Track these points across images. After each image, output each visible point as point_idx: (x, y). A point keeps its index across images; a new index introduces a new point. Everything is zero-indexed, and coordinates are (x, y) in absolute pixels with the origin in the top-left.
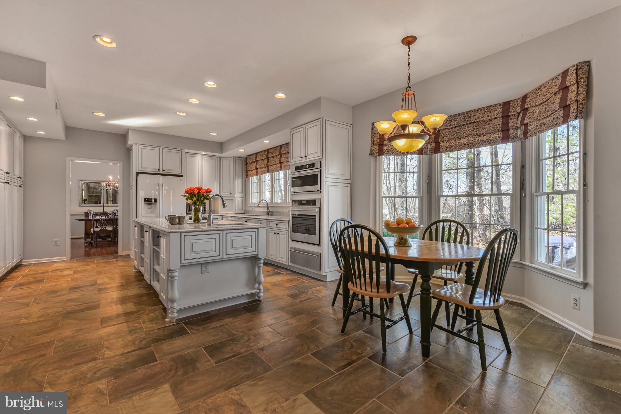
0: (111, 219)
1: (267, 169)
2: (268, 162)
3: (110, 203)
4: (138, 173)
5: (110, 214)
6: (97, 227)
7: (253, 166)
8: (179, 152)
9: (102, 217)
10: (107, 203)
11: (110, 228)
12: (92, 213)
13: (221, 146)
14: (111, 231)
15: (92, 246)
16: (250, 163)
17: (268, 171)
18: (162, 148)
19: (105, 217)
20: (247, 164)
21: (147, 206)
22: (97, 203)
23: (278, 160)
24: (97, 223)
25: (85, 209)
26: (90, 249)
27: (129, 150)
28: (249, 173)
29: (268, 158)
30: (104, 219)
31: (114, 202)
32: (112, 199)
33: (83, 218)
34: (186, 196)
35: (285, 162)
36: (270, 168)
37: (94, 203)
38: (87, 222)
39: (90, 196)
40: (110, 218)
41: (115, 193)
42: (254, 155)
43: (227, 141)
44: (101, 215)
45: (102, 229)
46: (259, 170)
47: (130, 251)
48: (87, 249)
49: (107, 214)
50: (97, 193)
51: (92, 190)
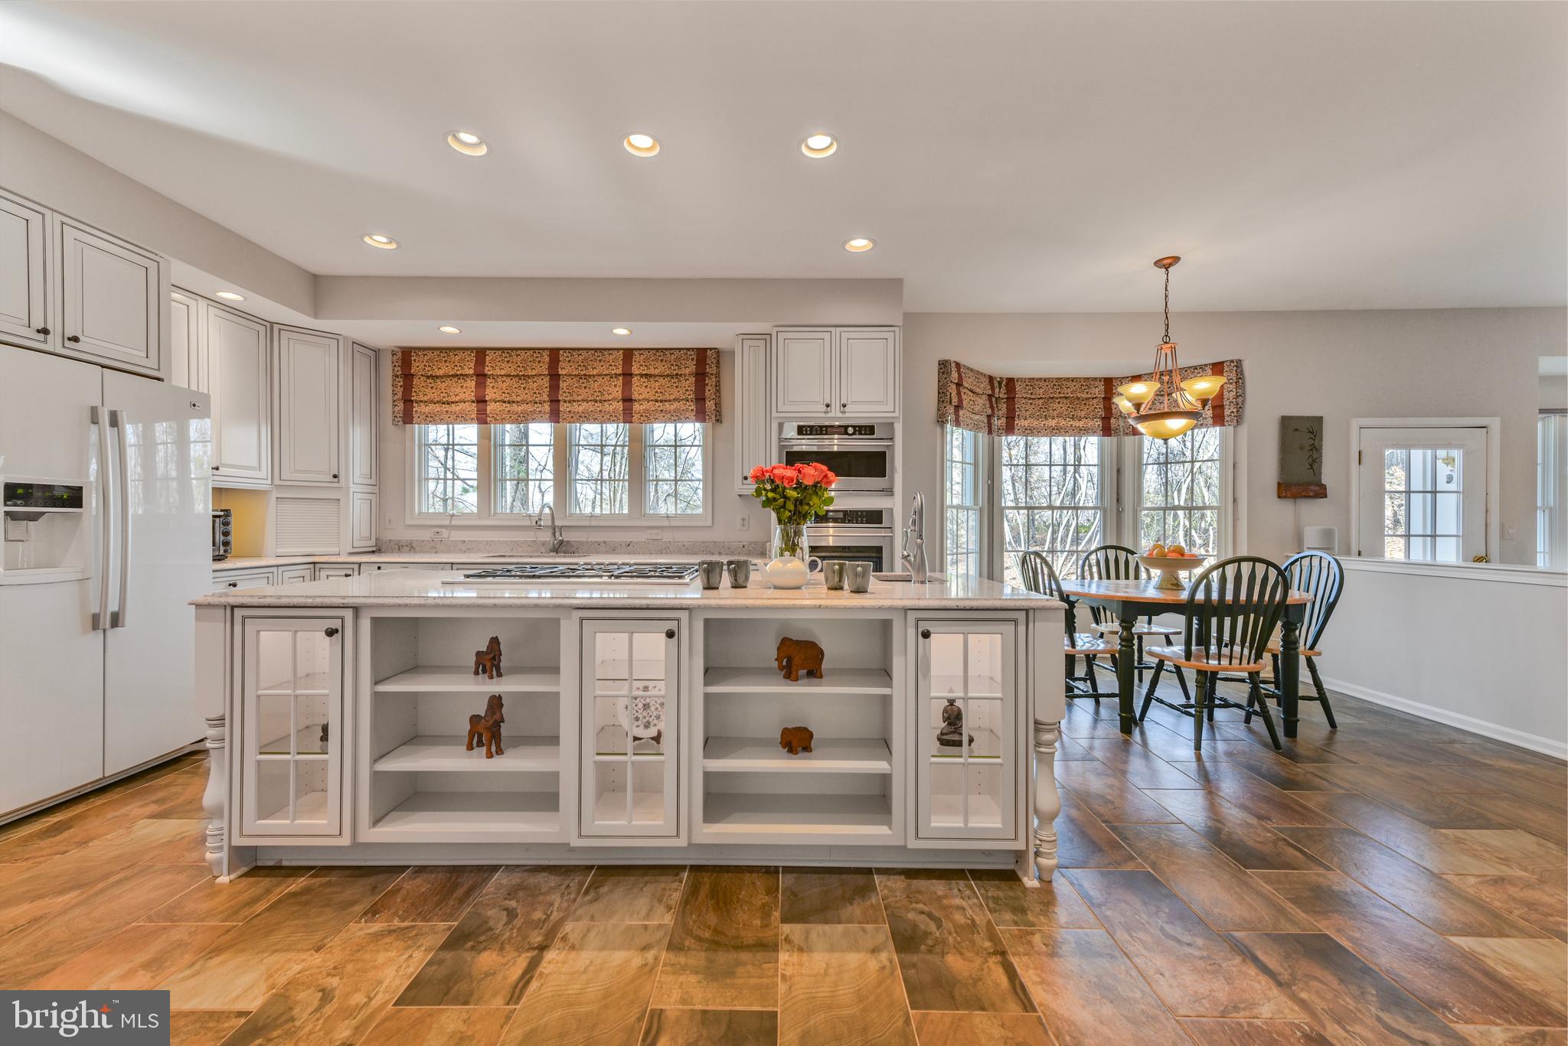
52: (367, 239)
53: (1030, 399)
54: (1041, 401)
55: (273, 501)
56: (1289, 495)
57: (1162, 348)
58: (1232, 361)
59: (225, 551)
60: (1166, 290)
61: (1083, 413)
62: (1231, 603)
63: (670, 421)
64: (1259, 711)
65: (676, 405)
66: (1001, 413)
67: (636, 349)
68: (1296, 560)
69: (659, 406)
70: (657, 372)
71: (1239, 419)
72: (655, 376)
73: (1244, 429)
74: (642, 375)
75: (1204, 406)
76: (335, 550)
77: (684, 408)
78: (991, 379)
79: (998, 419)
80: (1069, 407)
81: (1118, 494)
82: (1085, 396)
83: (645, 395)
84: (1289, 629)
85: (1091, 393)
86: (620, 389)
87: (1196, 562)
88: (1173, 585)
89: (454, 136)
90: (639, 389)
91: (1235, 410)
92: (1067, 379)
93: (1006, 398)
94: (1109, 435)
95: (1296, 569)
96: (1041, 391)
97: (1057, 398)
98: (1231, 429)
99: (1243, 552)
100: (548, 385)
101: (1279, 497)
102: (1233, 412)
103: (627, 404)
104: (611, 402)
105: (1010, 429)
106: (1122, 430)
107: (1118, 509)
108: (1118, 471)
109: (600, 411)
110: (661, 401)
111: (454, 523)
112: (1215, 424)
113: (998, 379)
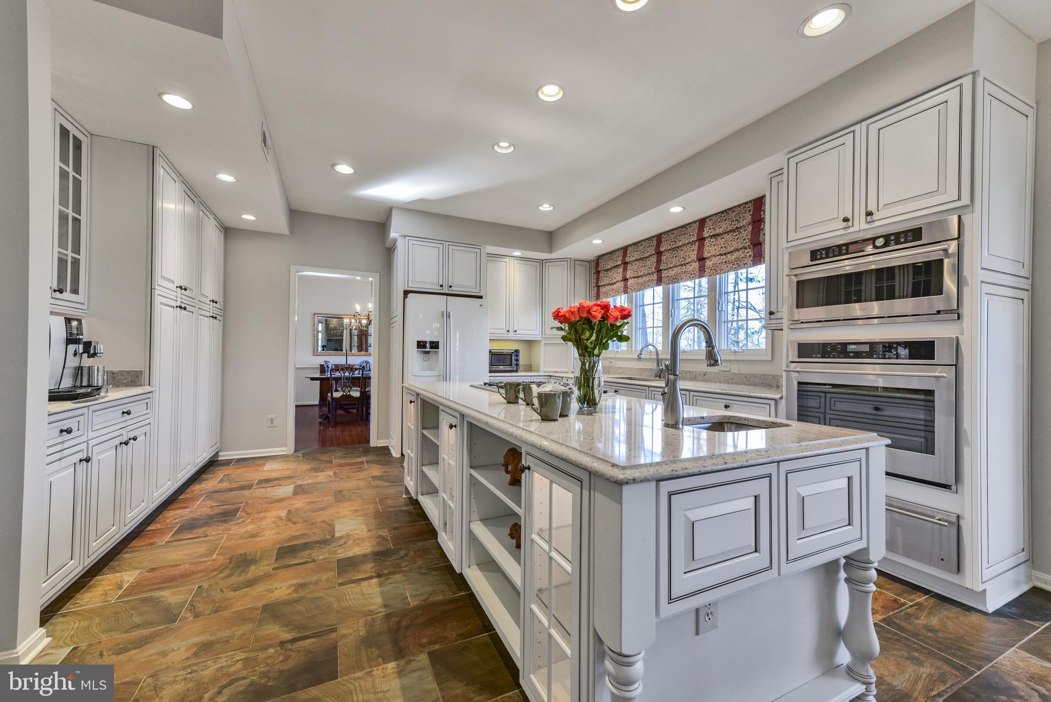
0: (358, 378)
1: (655, 277)
2: (659, 261)
3: (355, 351)
4: (406, 293)
5: (356, 369)
6: (337, 390)
7: (618, 275)
8: (476, 250)
9: (344, 373)
10: (351, 351)
11: (356, 393)
12: (330, 366)
13: (550, 238)
14: (357, 398)
15: (329, 422)
16: (606, 270)
17: (659, 281)
18: (447, 243)
19: (350, 373)
20: (598, 272)
21: (422, 356)
22: (338, 350)
23: (693, 255)
24: (336, 383)
25: (321, 360)
26: (326, 427)
27: (390, 251)
28: (603, 290)
29: (659, 253)
30: (347, 378)
31: (360, 349)
32: (356, 344)
33: (318, 376)
34: (561, 329)
35: (715, 256)
36: (664, 274)
37: (334, 350)
38: (323, 381)
39: (329, 340)
40: (356, 375)
41: (363, 335)
42: (617, 253)
43: (560, 228)
44: (343, 370)
45: (345, 394)
46: (630, 282)
47: (388, 439)
48: (322, 428)
49: (351, 368)
50: (337, 336)
51: (332, 332)
52: (540, 208)
55: (543, 345)
59: (517, 368)
63: (732, 269)
65: (736, 254)
67: (707, 217)
69: (723, 259)
70: (721, 231)
72: (721, 234)
74: (711, 237)
76: (566, 370)
77: (743, 256)
83: (713, 252)
86: (695, 252)
89: (498, 145)
90: (710, 249)
100: (655, 261)
103: (701, 262)
104: (691, 264)
109: (685, 272)
110: (725, 254)
111: (617, 356)
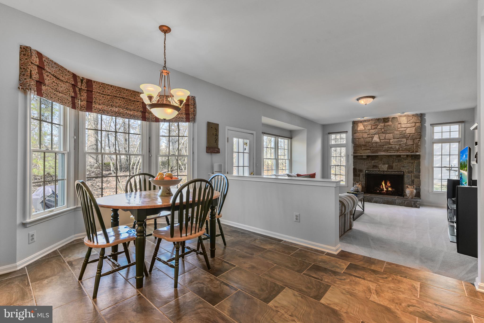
53: (102, 94)
54: (109, 97)
56: (210, 152)
57: (163, 72)
58: (192, 97)
60: (165, 44)
61: (132, 108)
62: (191, 202)
64: (202, 252)
66: (82, 98)
68: (213, 177)
71: (194, 120)
73: (196, 124)
75: (181, 104)
78: (75, 76)
79: (81, 101)
80: (125, 103)
81: (149, 149)
82: (133, 99)
84: (213, 209)
85: (136, 99)
87: (176, 182)
88: (167, 193)
91: (193, 116)
92: (124, 89)
93: (87, 90)
94: (145, 121)
95: (213, 181)
96: (109, 91)
97: (118, 97)
98: (192, 124)
99: (196, 178)
101: (207, 152)
102: (192, 117)
105: (89, 108)
106: (151, 119)
107: (149, 156)
108: (150, 138)
112: (186, 121)
113: (81, 78)
